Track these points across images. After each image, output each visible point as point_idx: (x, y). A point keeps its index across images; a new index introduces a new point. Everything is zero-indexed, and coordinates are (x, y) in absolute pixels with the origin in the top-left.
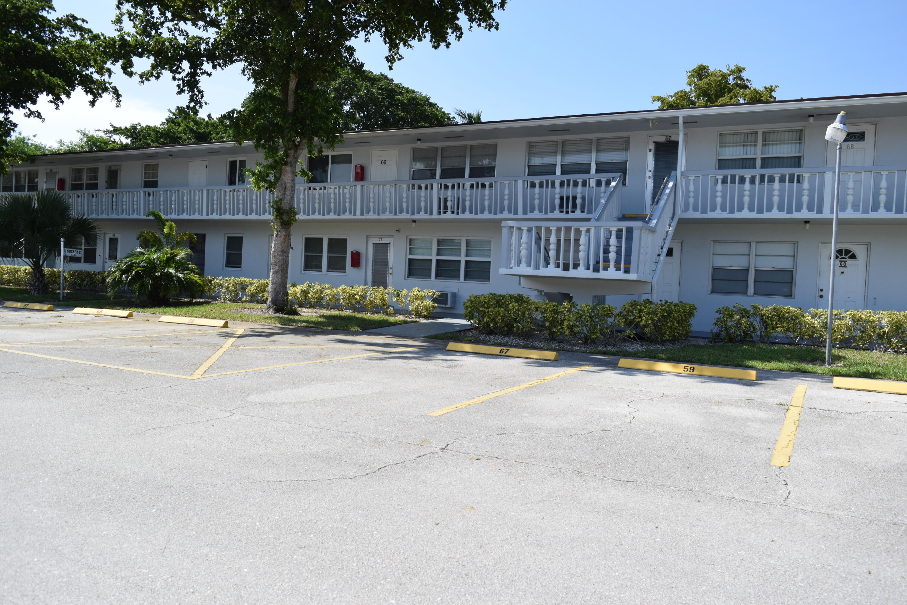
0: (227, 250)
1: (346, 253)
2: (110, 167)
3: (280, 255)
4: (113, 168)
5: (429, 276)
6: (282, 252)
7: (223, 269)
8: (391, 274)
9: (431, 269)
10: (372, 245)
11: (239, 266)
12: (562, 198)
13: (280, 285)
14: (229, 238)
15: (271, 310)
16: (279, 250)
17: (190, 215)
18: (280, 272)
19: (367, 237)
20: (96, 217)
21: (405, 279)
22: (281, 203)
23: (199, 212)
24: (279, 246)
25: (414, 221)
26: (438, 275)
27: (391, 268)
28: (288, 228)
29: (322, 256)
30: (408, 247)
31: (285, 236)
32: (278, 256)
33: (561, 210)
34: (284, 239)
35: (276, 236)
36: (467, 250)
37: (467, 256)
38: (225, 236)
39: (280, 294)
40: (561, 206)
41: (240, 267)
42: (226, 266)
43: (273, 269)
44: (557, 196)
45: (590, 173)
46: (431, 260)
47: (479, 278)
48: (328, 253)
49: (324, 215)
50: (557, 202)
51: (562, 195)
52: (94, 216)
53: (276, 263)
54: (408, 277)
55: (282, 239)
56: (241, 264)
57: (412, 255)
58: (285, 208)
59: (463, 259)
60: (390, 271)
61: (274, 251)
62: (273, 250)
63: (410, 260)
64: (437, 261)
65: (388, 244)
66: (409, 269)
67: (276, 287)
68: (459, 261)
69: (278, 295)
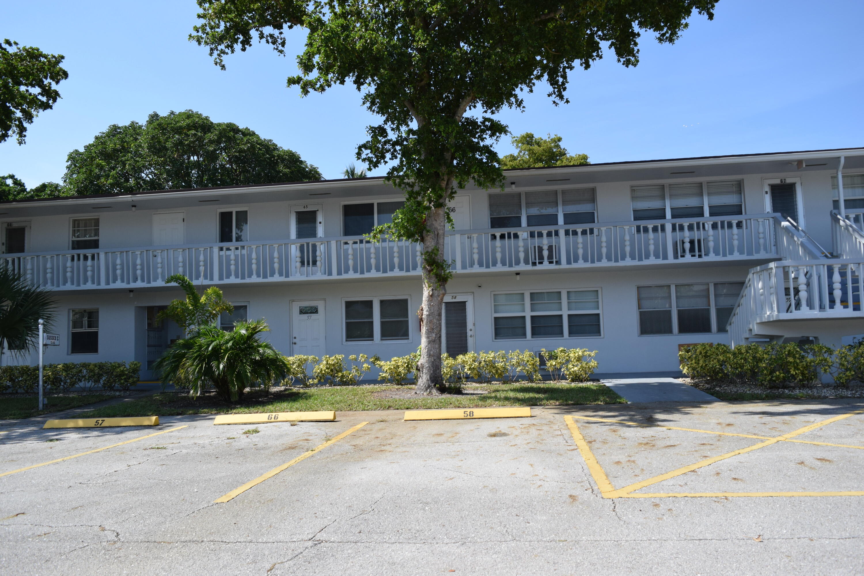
1: (408, 316)
2: (9, 224)
4: (15, 225)
5: (524, 335)
8: (470, 336)
9: (525, 328)
12: (692, 242)
20: (55, 289)
21: (492, 341)
25: (518, 274)
26: (535, 333)
27: (470, 330)
30: (493, 304)
33: (693, 254)
36: (568, 302)
40: (692, 250)
44: (687, 240)
45: (703, 216)
46: (524, 317)
47: (581, 333)
48: (381, 318)
50: (687, 246)
51: (692, 238)
52: (49, 288)
54: (495, 339)
57: (499, 312)
59: (565, 313)
60: (469, 333)
63: (496, 318)
64: (532, 317)
65: (465, 302)
66: (496, 329)
67: (435, 360)
68: (561, 316)
69: (436, 370)
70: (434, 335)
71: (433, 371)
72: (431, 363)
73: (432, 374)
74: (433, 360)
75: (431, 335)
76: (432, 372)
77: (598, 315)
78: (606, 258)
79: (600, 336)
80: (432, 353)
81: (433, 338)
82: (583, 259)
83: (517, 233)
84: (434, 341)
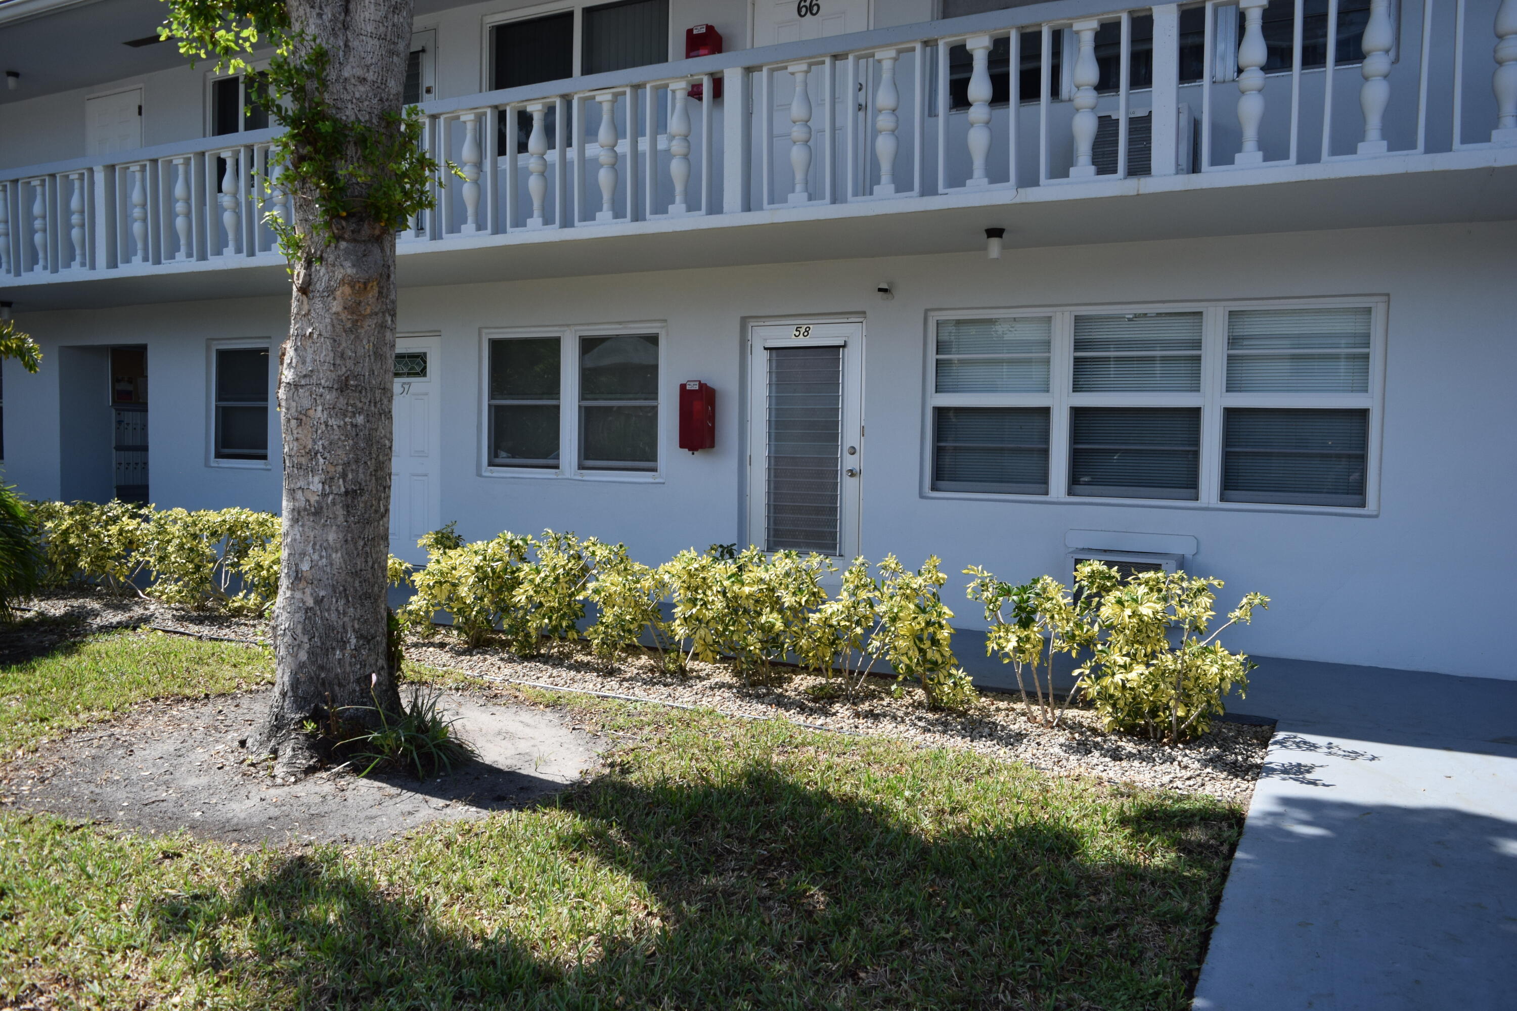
0: (219, 398)
1: (653, 393)
3: (332, 409)
5: (1042, 481)
6: (343, 386)
7: (207, 465)
8: (852, 473)
9: (1045, 453)
10: (766, 354)
11: (260, 452)
13: (341, 591)
14: (223, 355)
15: (287, 752)
16: (325, 377)
17: (55, 270)
18: (340, 512)
19: (744, 321)
21: (922, 496)
22: (324, 84)
23: (83, 255)
24: (326, 354)
25: (993, 233)
26: (1085, 477)
27: (853, 451)
28: (378, 240)
29: (557, 407)
30: (932, 356)
31: (359, 287)
32: (319, 414)
34: (353, 308)
35: (304, 290)
36: (1230, 358)
37: (1231, 386)
38: (208, 348)
39: (344, 643)
41: (264, 457)
42: (219, 455)
43: (292, 492)
46: (1045, 412)
47: (1301, 490)
48: (583, 396)
49: (567, 222)
53: (312, 455)
54: (934, 488)
55: (336, 306)
56: (265, 447)
57: (955, 389)
58: (349, 114)
59: (1213, 401)
60: (848, 462)
61: (294, 386)
62: (288, 375)
63: (941, 413)
64: (1077, 413)
65: (835, 349)
66: (939, 452)
67: (319, 601)
68: (1195, 413)
69: (327, 651)
70: (316, 485)
71: (311, 653)
72: (300, 616)
73: (302, 666)
74: (310, 602)
75: (302, 483)
76: (303, 656)
77: (1363, 414)
78: (1384, 136)
79: (1363, 505)
80: (305, 567)
81: (314, 499)
82: (1261, 147)
83: (963, 47)
84: (317, 512)
